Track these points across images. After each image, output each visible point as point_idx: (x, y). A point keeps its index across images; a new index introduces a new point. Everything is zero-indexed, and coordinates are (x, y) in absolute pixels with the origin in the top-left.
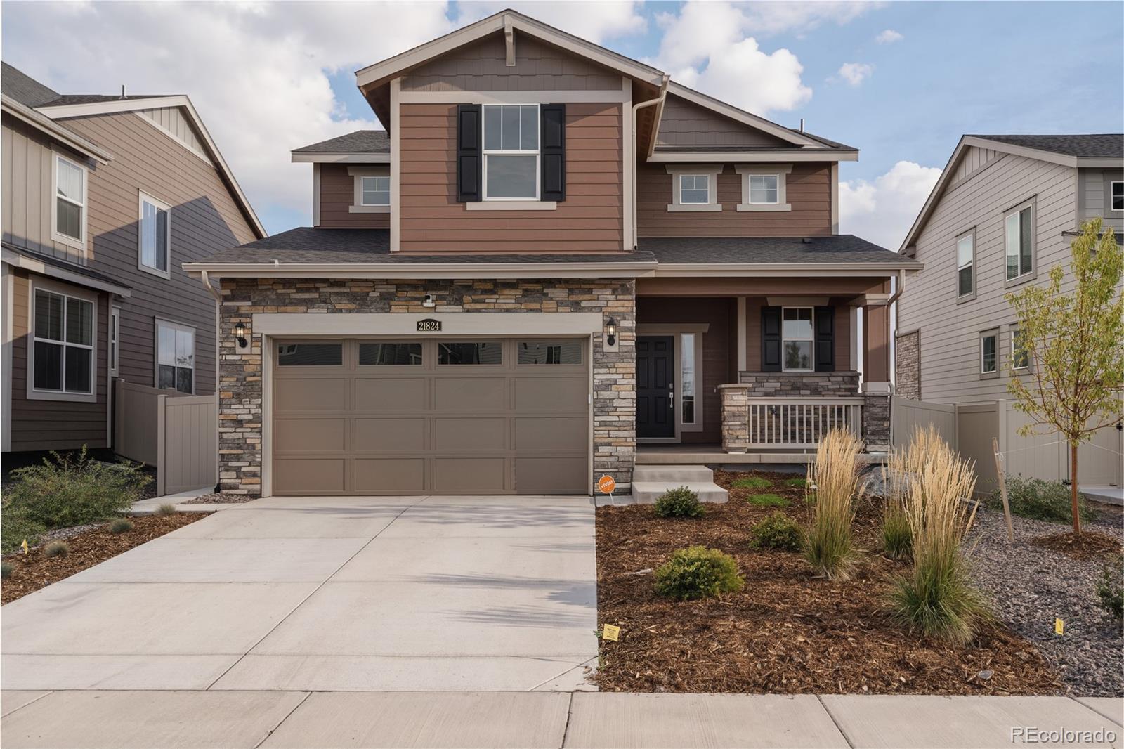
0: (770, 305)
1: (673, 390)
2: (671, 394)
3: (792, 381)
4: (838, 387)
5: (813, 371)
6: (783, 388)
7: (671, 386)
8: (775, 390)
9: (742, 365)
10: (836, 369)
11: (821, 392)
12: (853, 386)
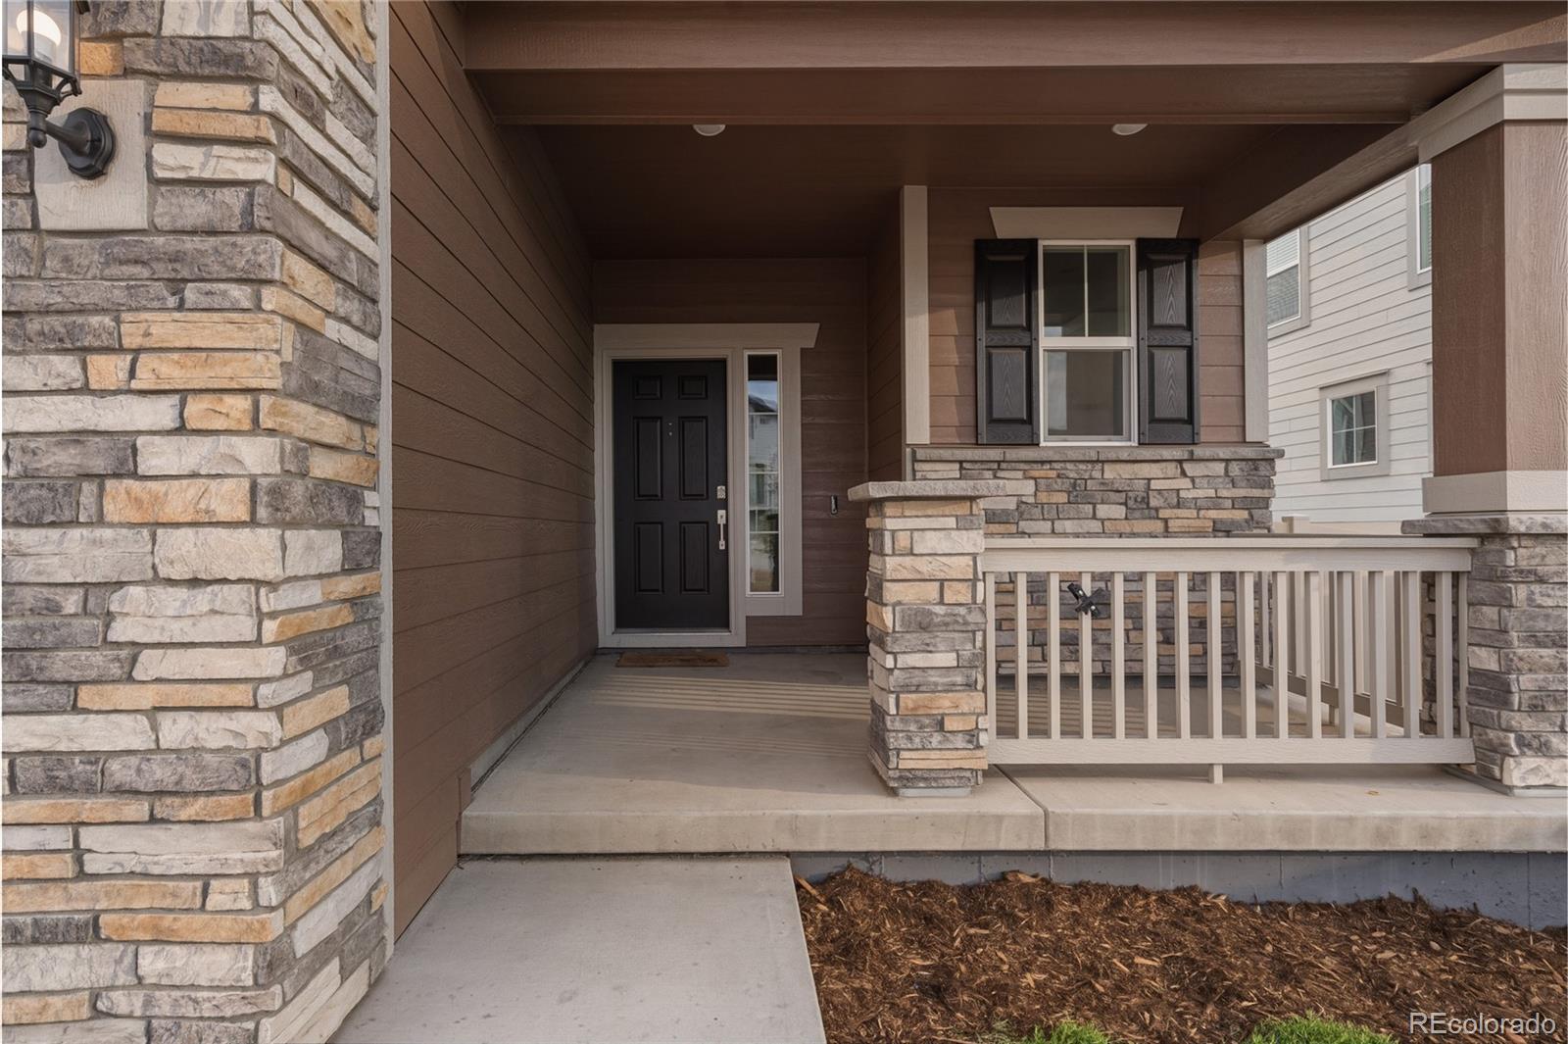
0: (999, 237)
1: (724, 504)
2: (721, 513)
3: (1072, 475)
4: (1211, 493)
5: (1135, 444)
6: (1043, 497)
7: (721, 494)
8: (1020, 503)
9: (918, 427)
10: (1203, 438)
11: (1157, 510)
12: (1257, 493)
